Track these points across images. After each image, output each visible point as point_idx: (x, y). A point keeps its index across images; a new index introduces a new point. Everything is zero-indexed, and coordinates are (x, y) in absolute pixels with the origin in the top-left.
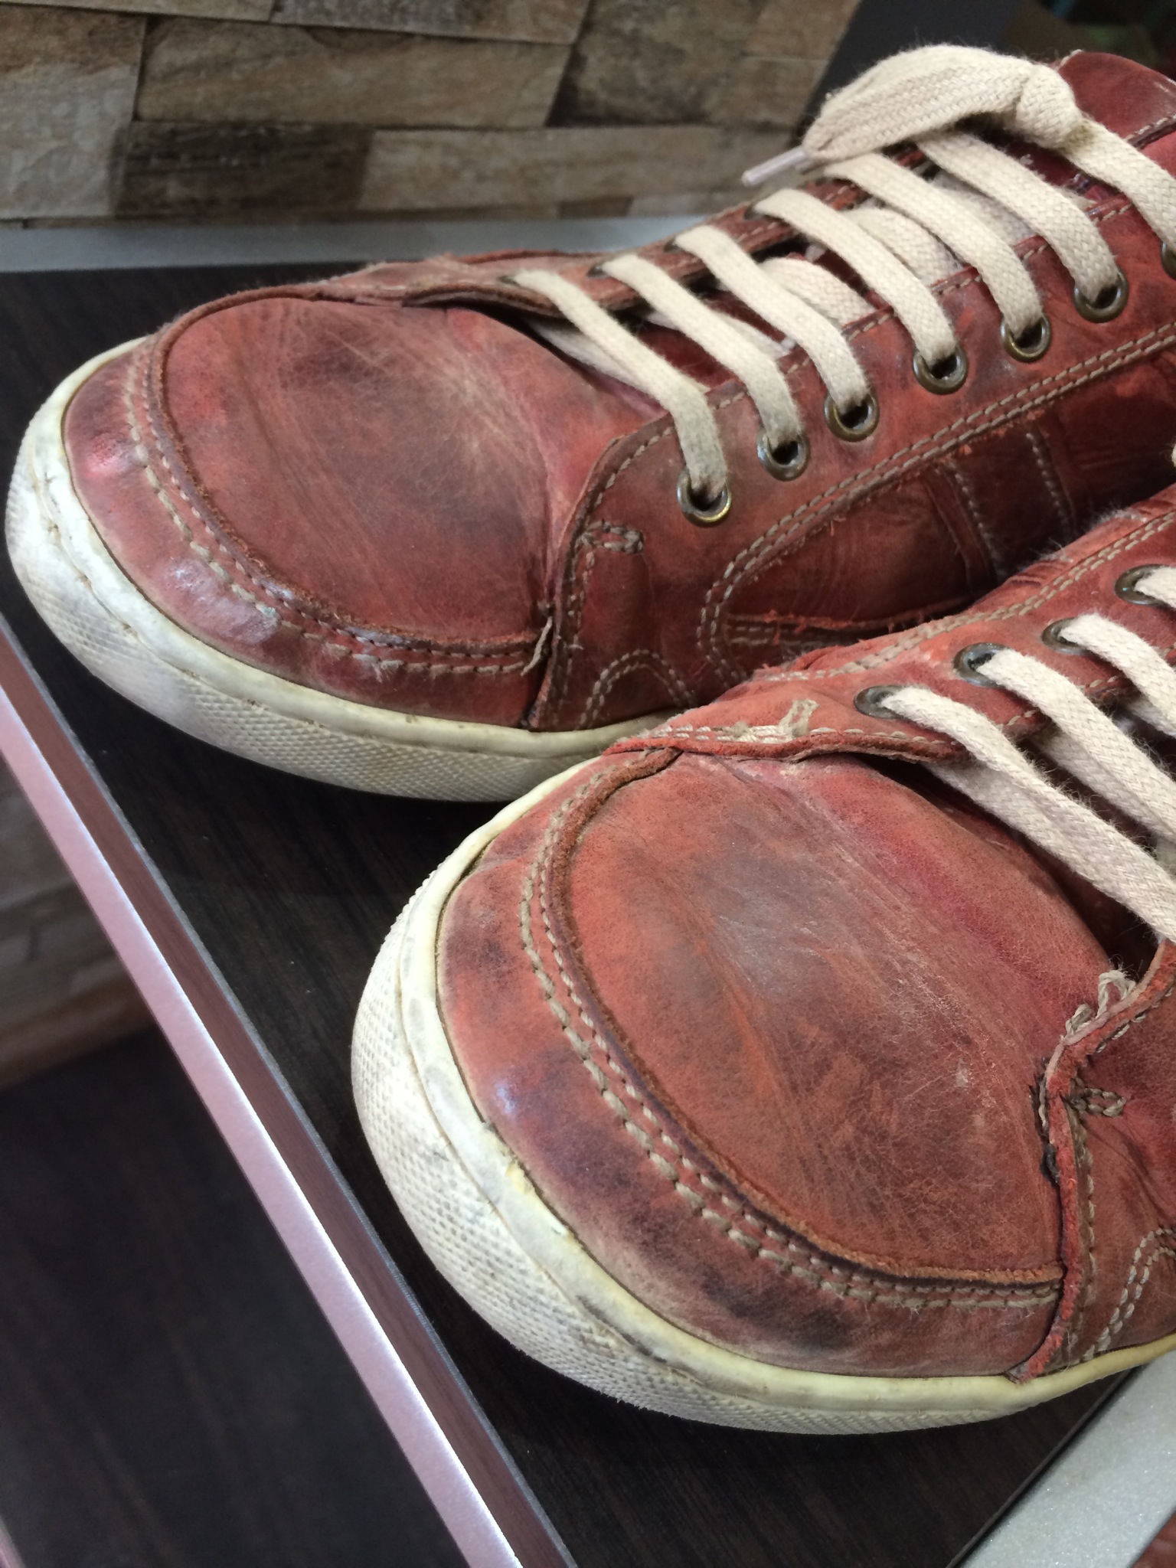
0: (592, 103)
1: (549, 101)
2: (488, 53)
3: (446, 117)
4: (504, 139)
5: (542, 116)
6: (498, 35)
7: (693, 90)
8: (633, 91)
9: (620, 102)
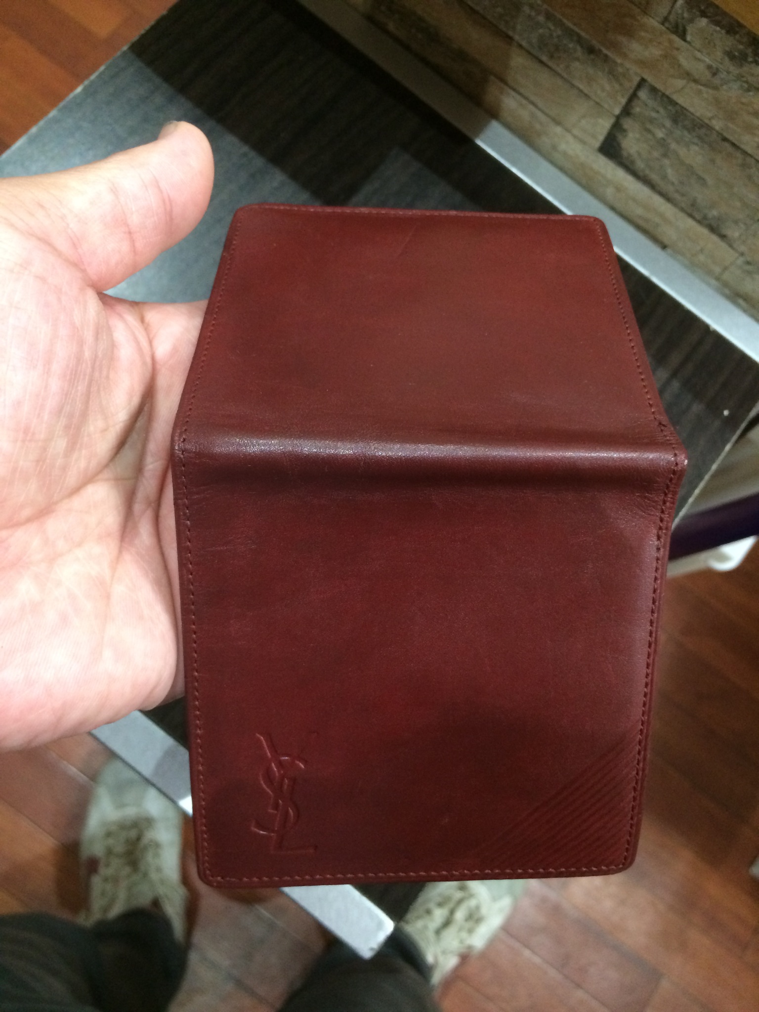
0: (633, 162)
1: (601, 138)
2: (560, 82)
3: (533, 98)
4: (569, 138)
5: (597, 144)
6: (566, 76)
7: (715, 213)
8: (664, 177)
9: (654, 177)
